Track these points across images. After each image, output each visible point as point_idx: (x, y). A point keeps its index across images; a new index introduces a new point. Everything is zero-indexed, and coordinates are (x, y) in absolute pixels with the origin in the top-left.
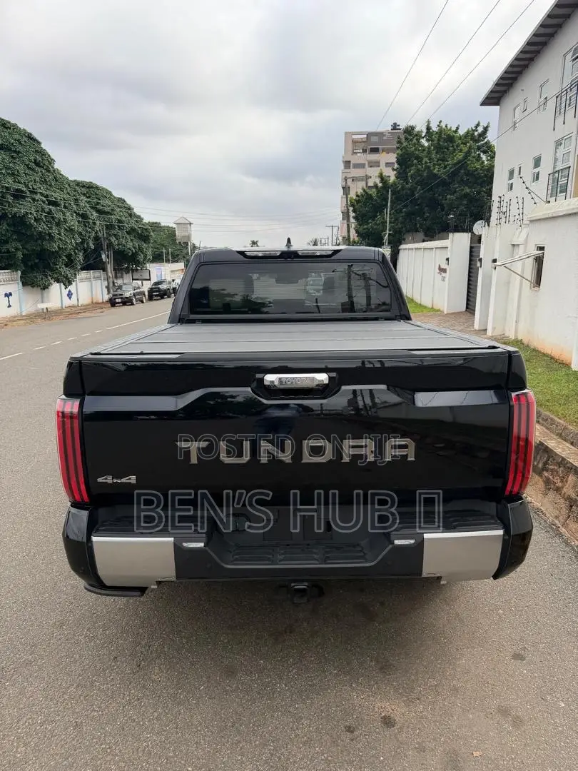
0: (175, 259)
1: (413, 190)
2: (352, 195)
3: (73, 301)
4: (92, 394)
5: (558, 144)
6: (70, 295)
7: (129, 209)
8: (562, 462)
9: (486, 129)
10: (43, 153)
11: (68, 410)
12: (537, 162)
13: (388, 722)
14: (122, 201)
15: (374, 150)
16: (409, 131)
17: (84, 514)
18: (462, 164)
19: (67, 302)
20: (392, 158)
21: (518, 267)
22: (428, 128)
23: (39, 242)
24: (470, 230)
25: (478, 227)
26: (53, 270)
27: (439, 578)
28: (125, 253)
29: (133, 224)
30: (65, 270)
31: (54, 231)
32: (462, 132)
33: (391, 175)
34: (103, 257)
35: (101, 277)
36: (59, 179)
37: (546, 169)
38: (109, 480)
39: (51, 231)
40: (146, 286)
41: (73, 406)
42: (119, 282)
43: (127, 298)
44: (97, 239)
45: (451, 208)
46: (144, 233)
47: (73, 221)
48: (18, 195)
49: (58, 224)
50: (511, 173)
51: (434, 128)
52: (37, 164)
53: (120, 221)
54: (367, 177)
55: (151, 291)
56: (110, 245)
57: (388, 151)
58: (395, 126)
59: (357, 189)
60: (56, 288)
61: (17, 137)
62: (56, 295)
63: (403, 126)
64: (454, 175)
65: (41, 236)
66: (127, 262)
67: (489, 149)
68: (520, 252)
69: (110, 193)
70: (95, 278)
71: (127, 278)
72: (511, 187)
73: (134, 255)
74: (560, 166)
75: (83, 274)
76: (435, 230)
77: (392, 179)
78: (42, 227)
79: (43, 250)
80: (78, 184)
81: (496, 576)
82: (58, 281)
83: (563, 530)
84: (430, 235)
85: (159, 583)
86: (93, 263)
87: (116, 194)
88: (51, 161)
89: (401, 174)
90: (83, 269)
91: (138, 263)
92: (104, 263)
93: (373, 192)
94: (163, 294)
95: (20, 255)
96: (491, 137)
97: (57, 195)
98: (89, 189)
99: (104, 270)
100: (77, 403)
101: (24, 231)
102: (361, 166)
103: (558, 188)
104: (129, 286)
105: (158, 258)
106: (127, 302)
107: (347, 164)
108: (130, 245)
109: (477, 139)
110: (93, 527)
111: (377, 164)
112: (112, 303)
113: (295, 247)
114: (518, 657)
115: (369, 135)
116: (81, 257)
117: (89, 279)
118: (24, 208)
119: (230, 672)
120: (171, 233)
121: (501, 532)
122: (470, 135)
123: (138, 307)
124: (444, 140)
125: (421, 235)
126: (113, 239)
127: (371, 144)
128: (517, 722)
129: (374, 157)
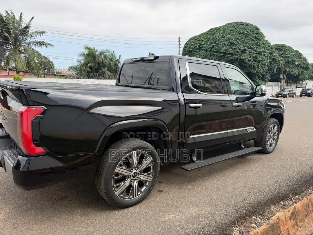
7: (300, 55)
14: (297, 52)
23: (249, 69)
28: (293, 75)
29: (301, 62)
31: (256, 65)
34: (281, 76)
35: (278, 85)
39: (254, 65)
43: (284, 95)
44: (279, 69)
52: (256, 38)
53: (293, 61)
56: (285, 71)
61: (250, 28)
65: (250, 67)
69: (292, 48)
70: (275, 85)
71: (294, 87)
73: (298, 76)
75: (270, 83)
78: (251, 63)
87: (295, 49)
88: (264, 37)
90: (269, 81)
91: (300, 80)
92: (280, 79)
99: (280, 82)
101: (243, 65)
108: (296, 71)
116: (269, 76)
117: (272, 86)
126: (288, 69)
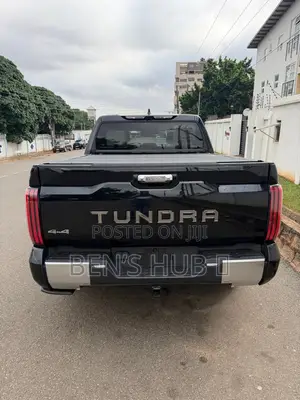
0: (87, 128)
1: (211, 93)
2: (180, 95)
3: (34, 150)
4: (44, 185)
5: (288, 69)
6: (32, 147)
7: (63, 102)
8: (291, 231)
9: (250, 61)
10: (17, 72)
11: (32, 194)
12: (277, 78)
13: (203, 360)
14: (59, 97)
15: (192, 72)
16: (210, 61)
17: (41, 251)
18: (237, 79)
19: (30, 150)
20: (201, 76)
21: (267, 131)
22: (220, 60)
23: (16, 119)
24: (241, 113)
25: (246, 112)
26: (23, 134)
27: (230, 284)
28: (61, 125)
29: (63, 110)
30: (29, 133)
31: (24, 113)
32: (237, 62)
33: (200, 85)
34: (50, 127)
35: (48, 138)
36: (26, 85)
37: (281, 82)
38: (54, 232)
39: (22, 113)
40: (72, 143)
41: (34, 192)
42: (57, 140)
43: (62, 148)
44: (46, 118)
45: (232, 101)
46: (71, 115)
47: (33, 108)
48: (5, 94)
49: (26, 109)
50: (263, 84)
51: (223, 60)
52: (14, 77)
53: (58, 108)
54: (188, 86)
55: (75, 145)
56: (53, 120)
57: (199, 73)
58: (202, 60)
59: (182, 92)
60: (24, 143)
61: (4, 63)
62: (25, 147)
63: (206, 59)
64: (233, 84)
65: (17, 116)
66: (62, 130)
67: (252, 72)
68: (268, 124)
69: (53, 93)
70: (45, 138)
71: (62, 138)
72: (263, 91)
73: (66, 126)
74: (288, 80)
75: (39, 136)
76: (223, 113)
77: (201, 87)
78: (17, 111)
79: (18, 123)
80: (36, 88)
81: (260, 283)
82: (26, 139)
83: (292, 264)
84: (221, 116)
85: (81, 287)
86: (44, 130)
87: (56, 94)
88: (22, 77)
89: (206, 84)
90: (39, 133)
91: (67, 130)
92: (50, 130)
93: (191, 94)
94: (81, 147)
95: (5, 125)
96: (253, 65)
97: (25, 94)
98: (42, 91)
99: (50, 134)
100: (37, 190)
101: (7, 113)
102: (185, 80)
103: (288, 91)
104: (63, 142)
105: (78, 128)
106: (62, 150)
107: (177, 79)
108: (63, 121)
109: (245, 66)
110: (45, 257)
111: (193, 79)
112: (54, 151)
113: (152, 114)
114: (271, 327)
115: (189, 64)
116: (37, 127)
117: (42, 139)
118: (7, 101)
119: (119, 335)
120: (85, 115)
121: (263, 260)
122: (241, 64)
123: (67, 153)
124: (228, 66)
125: (216, 116)
126: (55, 118)
127: (190, 69)
128: (272, 360)
129: (191, 76)
